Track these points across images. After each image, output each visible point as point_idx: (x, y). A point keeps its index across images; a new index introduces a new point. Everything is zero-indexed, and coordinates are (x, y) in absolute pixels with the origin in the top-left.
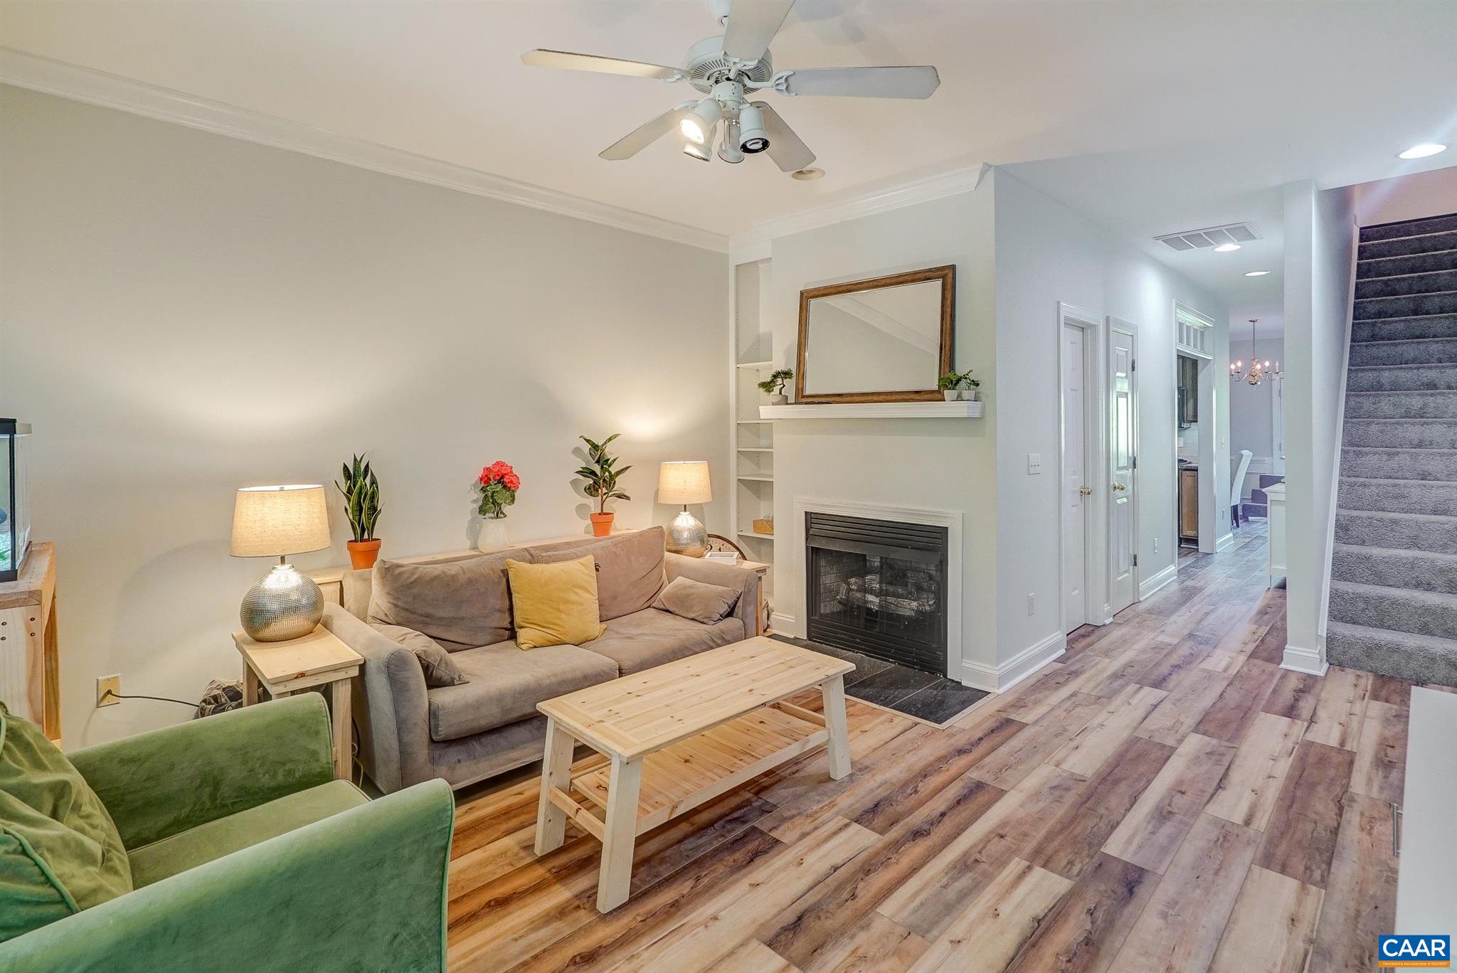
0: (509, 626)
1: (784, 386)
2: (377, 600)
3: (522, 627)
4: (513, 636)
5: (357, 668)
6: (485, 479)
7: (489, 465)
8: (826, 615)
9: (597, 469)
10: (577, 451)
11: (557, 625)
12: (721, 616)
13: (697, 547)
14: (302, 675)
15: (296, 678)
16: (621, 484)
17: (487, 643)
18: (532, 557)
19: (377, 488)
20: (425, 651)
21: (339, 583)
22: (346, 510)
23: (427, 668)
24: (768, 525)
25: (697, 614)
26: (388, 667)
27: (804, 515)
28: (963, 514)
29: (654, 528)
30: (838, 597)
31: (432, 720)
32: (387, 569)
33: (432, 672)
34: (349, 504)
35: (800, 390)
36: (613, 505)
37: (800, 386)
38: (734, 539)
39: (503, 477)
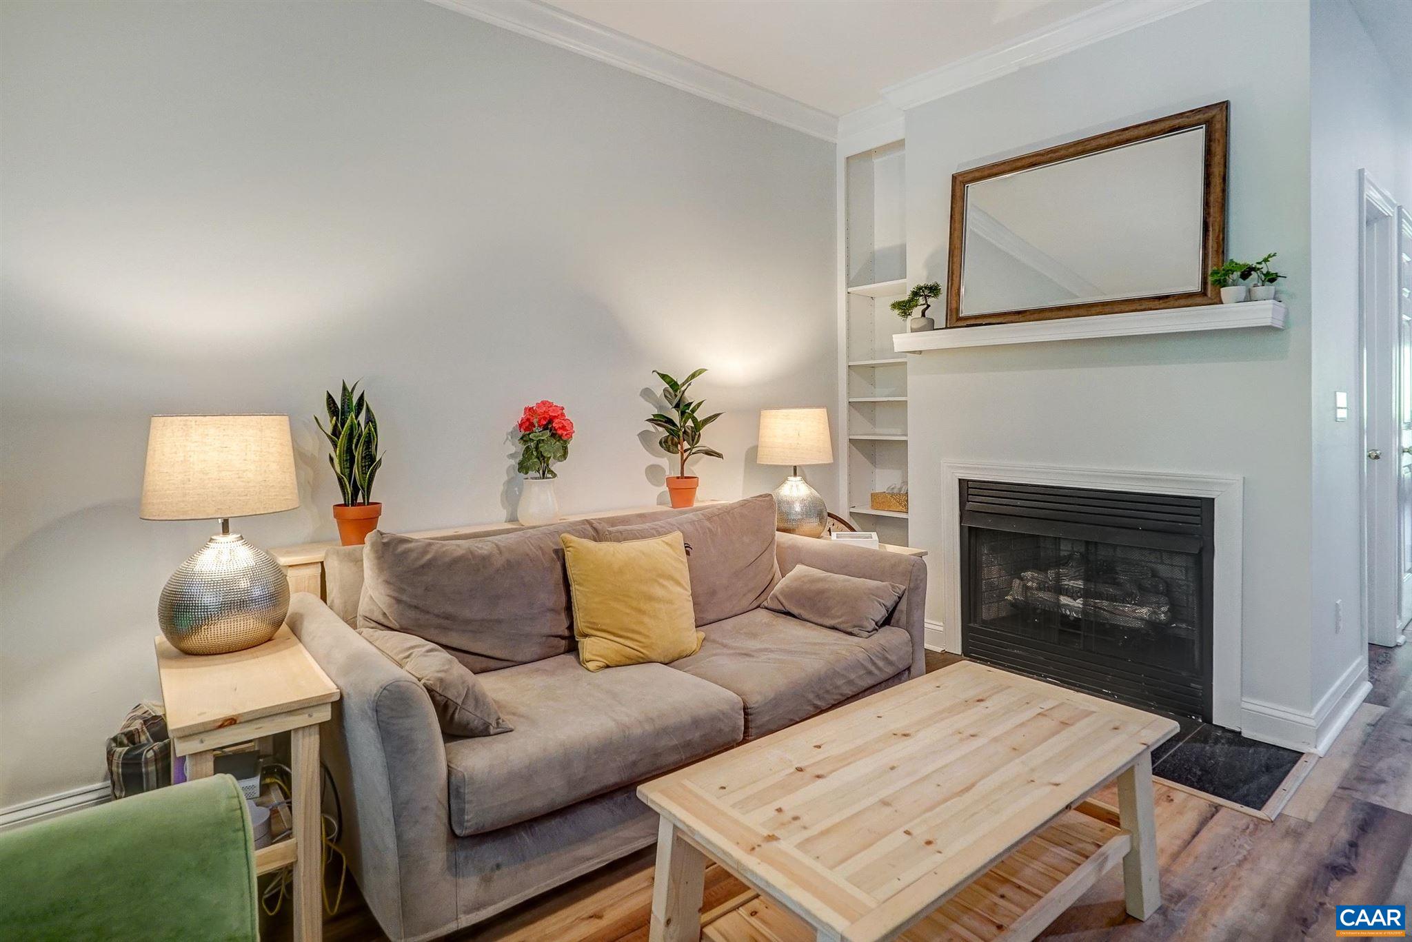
0: (566, 633)
1: (929, 306)
2: (370, 592)
3: (586, 636)
4: (572, 647)
5: (329, 708)
6: (526, 425)
7: (532, 404)
8: (992, 622)
9: (675, 416)
10: (647, 393)
11: (639, 633)
12: (876, 624)
13: (813, 524)
14: (231, 722)
15: (221, 726)
16: (708, 437)
17: (536, 657)
18: (596, 531)
19: (375, 429)
20: (441, 680)
21: (320, 564)
22: (331, 459)
23: (444, 708)
24: (902, 499)
25: (840, 620)
26: (377, 711)
27: (957, 481)
28: (1244, 478)
29: (761, 496)
30: (1009, 598)
31: (452, 801)
32: (386, 545)
33: (454, 713)
34: (336, 452)
35: (954, 311)
36: (699, 467)
37: (954, 306)
38: (846, 518)
39: (551, 421)
